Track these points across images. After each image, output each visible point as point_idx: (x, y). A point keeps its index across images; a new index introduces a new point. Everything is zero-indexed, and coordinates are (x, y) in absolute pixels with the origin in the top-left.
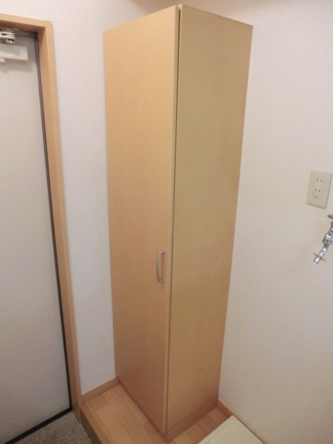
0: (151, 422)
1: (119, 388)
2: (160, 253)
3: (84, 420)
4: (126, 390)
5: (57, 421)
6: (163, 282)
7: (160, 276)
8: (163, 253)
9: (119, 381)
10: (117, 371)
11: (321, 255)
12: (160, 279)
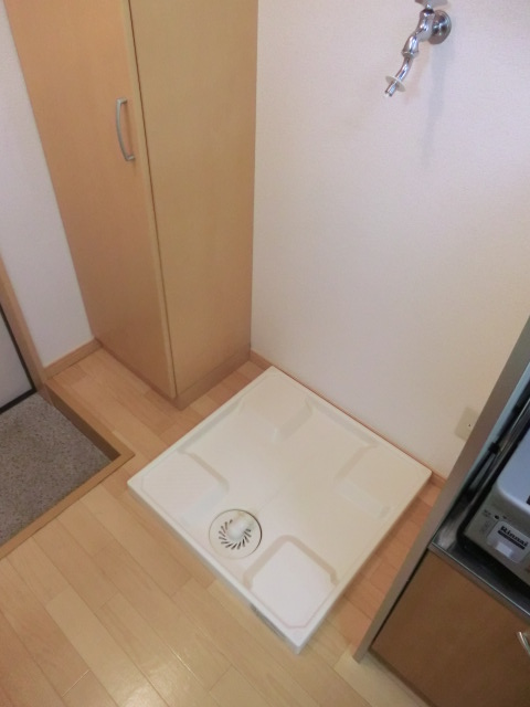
0: (155, 389)
1: (101, 353)
2: (120, 102)
3: (56, 401)
4: (112, 353)
5: (15, 407)
6: (134, 160)
7: (127, 151)
8: (125, 103)
9: (99, 344)
10: (93, 330)
11: (398, 79)
12: (129, 156)
